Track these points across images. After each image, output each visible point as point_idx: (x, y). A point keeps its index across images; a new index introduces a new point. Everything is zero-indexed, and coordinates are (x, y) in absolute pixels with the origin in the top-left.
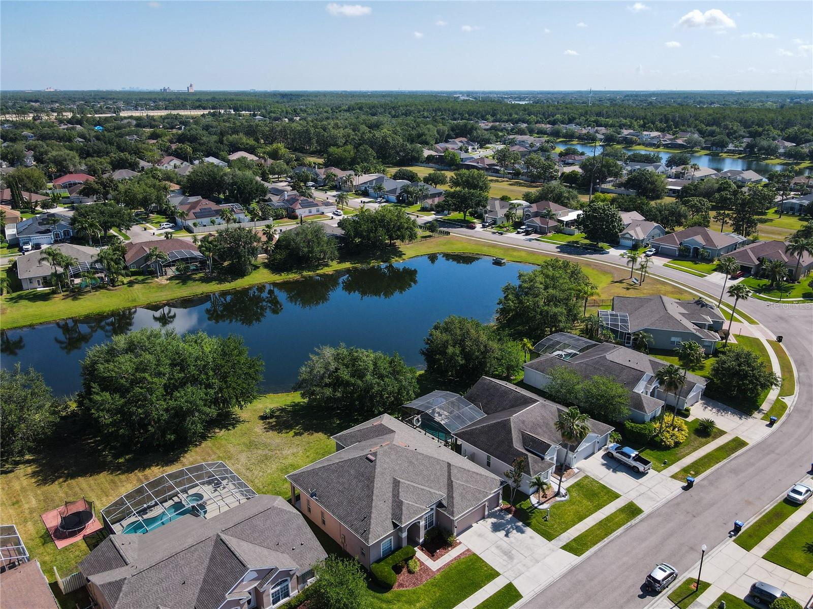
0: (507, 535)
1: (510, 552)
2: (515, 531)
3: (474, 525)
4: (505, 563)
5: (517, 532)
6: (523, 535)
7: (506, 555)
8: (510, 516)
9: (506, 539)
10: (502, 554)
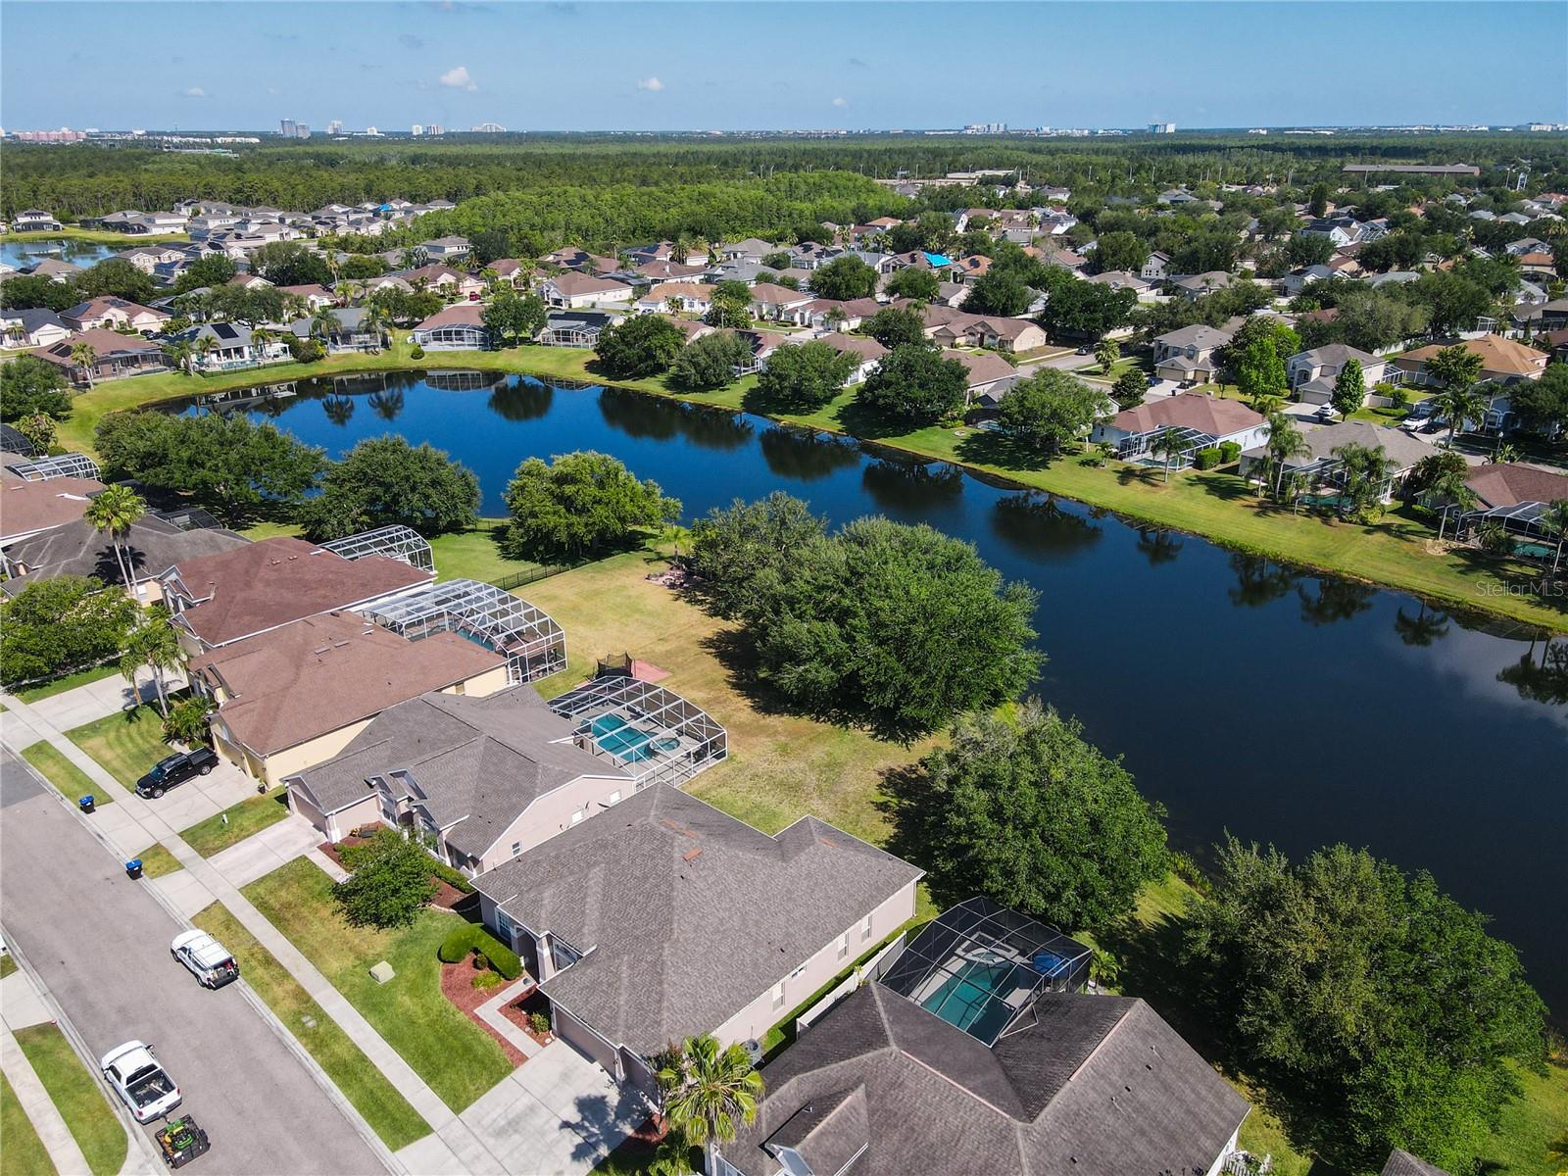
0: (566, 1125)
1: (516, 1131)
2: (579, 1140)
3: (597, 1066)
4: (486, 1121)
5: (578, 1147)
6: (568, 1159)
7: (509, 1123)
8: (629, 1131)
9: (557, 1123)
10: (510, 1116)
